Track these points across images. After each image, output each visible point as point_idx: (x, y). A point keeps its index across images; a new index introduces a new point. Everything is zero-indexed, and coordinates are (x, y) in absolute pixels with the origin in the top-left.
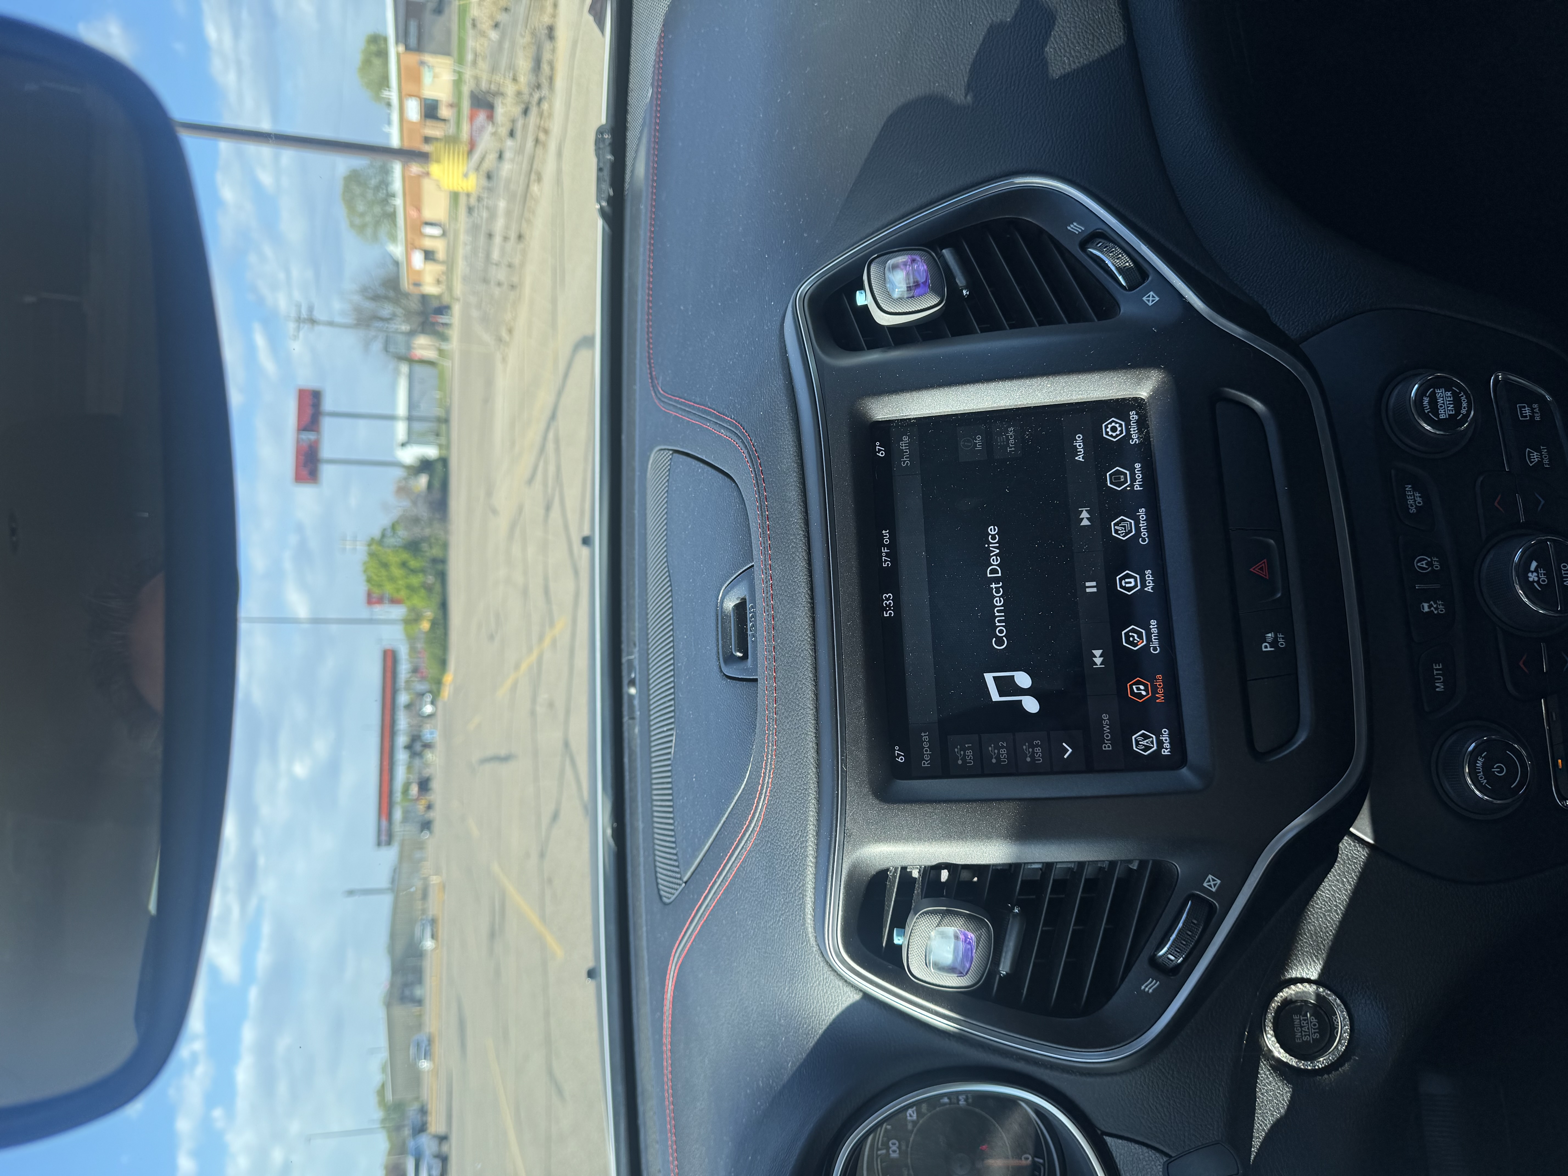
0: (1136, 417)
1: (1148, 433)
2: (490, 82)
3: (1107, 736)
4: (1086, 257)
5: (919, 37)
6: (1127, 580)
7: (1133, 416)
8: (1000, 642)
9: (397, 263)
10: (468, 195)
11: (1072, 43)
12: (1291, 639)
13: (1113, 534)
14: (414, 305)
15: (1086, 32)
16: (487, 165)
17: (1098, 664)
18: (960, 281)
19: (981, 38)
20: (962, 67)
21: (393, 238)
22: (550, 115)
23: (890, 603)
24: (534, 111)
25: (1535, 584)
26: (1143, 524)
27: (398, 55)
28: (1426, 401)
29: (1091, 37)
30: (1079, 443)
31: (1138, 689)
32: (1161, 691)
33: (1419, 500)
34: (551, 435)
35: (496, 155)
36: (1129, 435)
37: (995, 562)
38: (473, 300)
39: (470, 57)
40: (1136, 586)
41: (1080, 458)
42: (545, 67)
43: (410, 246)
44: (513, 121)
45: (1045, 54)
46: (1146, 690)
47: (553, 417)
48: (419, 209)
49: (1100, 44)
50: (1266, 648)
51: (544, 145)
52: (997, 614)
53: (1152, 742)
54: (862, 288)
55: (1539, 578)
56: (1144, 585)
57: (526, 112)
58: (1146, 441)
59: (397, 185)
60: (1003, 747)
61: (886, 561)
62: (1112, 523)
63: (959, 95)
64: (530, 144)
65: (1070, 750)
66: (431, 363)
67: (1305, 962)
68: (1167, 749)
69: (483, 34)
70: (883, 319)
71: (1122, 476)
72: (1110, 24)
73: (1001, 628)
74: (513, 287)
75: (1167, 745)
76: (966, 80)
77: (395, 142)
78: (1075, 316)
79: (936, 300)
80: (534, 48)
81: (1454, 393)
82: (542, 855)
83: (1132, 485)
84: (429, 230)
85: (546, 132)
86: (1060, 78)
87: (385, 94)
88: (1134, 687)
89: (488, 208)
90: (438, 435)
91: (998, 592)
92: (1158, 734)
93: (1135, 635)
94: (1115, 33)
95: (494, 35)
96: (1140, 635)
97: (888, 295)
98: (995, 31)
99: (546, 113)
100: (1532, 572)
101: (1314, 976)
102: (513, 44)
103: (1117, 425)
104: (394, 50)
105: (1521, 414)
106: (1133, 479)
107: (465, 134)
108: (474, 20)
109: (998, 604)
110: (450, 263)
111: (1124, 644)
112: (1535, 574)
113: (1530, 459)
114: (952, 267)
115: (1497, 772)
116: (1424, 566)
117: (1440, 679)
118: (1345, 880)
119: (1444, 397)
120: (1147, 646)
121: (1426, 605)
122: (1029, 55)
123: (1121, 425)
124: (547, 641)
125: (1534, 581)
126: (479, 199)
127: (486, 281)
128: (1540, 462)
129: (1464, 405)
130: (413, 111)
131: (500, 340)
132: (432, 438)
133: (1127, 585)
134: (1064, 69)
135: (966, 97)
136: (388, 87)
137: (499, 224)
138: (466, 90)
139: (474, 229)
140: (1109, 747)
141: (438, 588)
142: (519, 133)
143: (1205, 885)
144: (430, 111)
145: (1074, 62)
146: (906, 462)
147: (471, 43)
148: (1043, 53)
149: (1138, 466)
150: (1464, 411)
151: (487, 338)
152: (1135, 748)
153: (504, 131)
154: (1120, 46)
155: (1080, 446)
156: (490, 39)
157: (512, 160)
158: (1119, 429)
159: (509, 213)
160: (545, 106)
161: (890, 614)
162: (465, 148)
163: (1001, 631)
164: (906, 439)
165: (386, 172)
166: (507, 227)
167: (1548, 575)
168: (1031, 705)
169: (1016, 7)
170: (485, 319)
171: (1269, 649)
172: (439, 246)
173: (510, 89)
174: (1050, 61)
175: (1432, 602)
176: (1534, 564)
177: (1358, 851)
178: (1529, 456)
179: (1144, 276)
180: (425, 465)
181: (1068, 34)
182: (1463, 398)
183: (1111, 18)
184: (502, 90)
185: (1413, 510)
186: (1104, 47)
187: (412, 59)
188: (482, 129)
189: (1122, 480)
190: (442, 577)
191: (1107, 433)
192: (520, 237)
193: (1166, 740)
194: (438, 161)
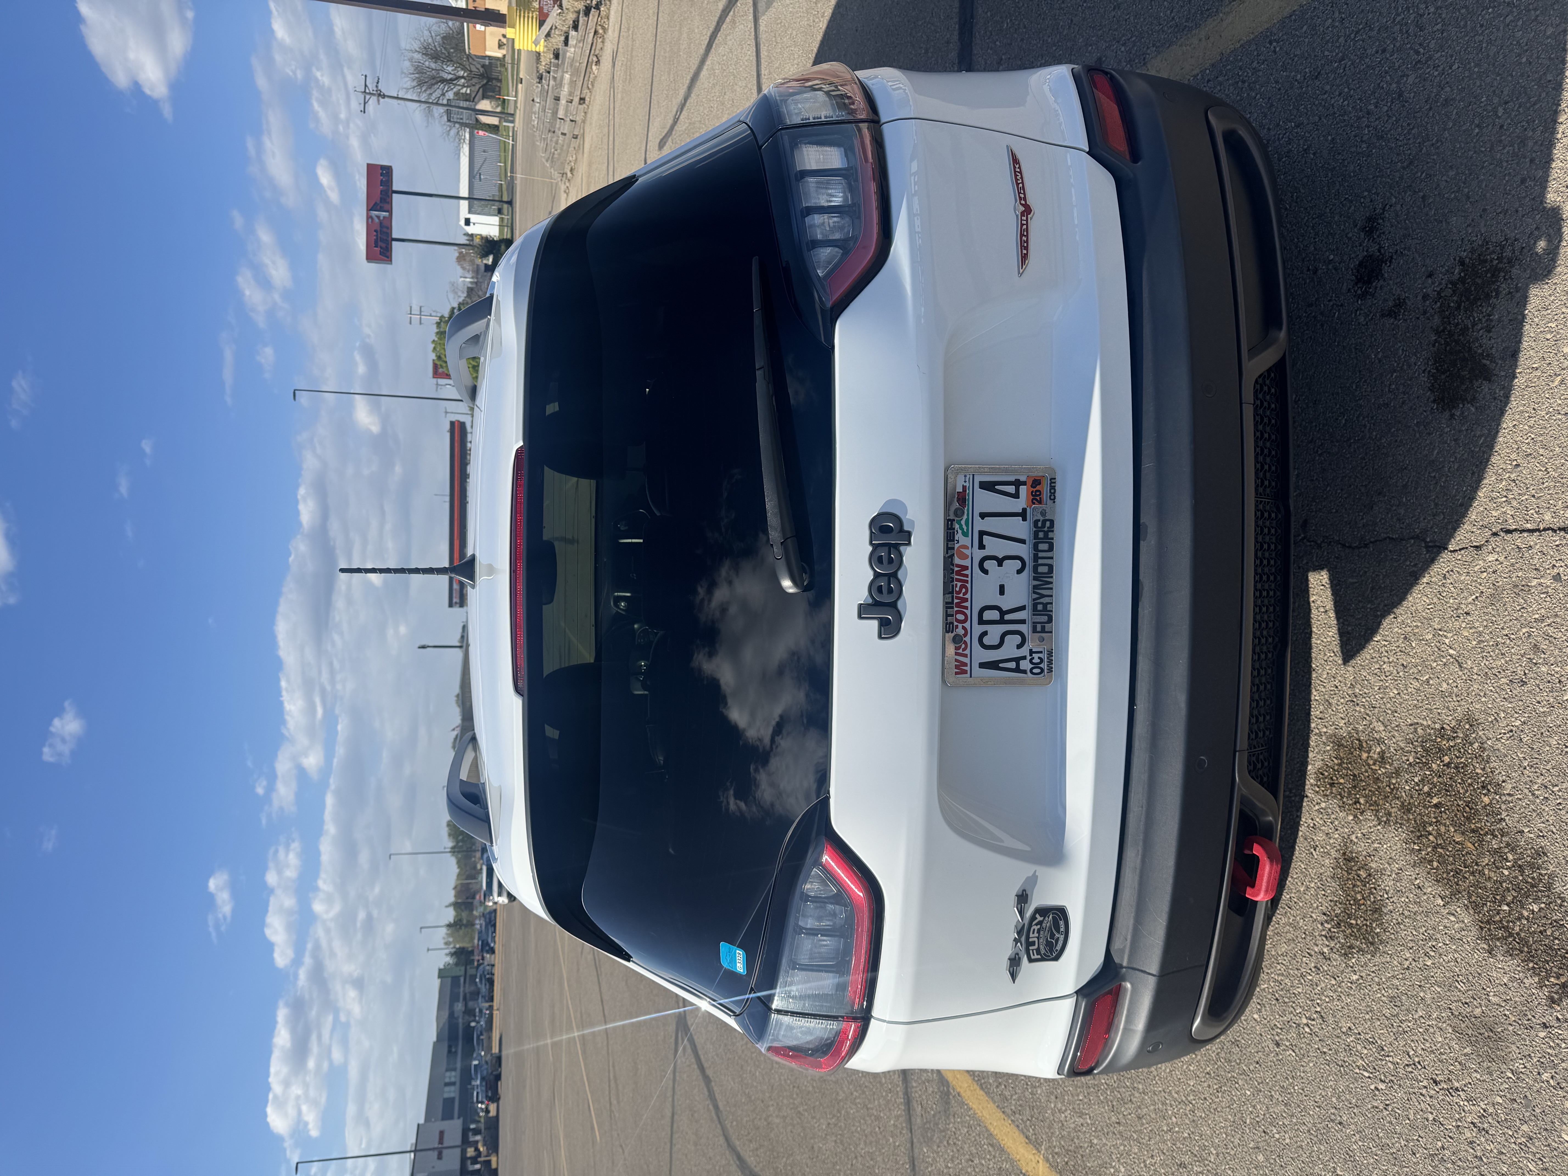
16: (554, 41)
22: (607, 16)
24: (594, 11)
35: (562, 37)
44: (577, 15)
51: (603, 37)
57: (587, 11)
64: (591, 35)
74: (575, 137)
99: (604, 15)
127: (553, 132)
132: (494, 209)
137: (564, 92)
142: (581, 28)
153: (569, 19)
160: (603, 9)
192: (582, 100)
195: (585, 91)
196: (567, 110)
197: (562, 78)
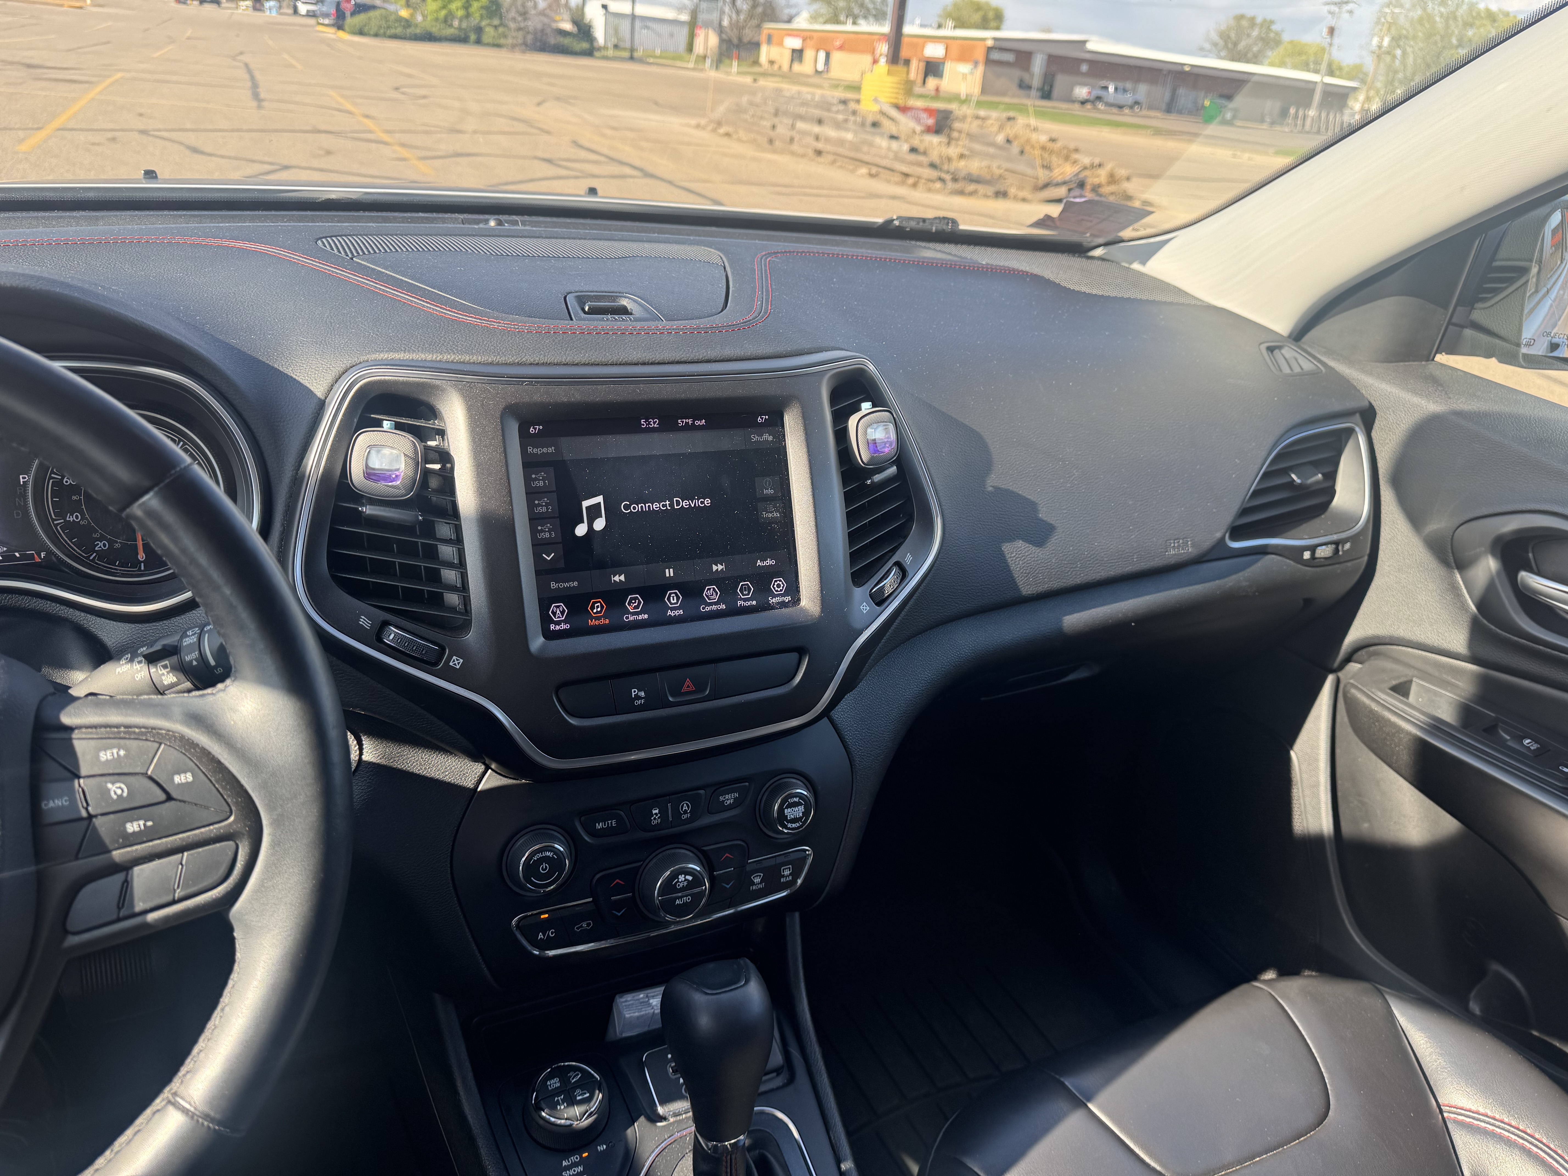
0: (787, 601)
1: (777, 609)
2: (960, 132)
3: (561, 585)
4: (890, 566)
5: (1031, 454)
6: (675, 597)
7: (787, 599)
8: (627, 507)
9: (789, 21)
10: (858, 101)
11: (1024, 559)
12: (641, 709)
13: (707, 587)
14: (748, 34)
15: (1031, 568)
16: (886, 123)
17: (615, 579)
18: (877, 478)
19: (1029, 497)
20: (1011, 484)
21: (814, 18)
22: (929, 190)
23: (651, 425)
24: (934, 174)
25: (677, 880)
26: (714, 607)
27: (984, 40)
28: (796, 800)
29: (1027, 571)
30: (769, 562)
31: (598, 607)
32: (597, 622)
33: (729, 802)
34: (628, 171)
35: (895, 133)
36: (775, 596)
37: (685, 504)
38: (758, 99)
39: (982, 113)
40: (671, 604)
41: (759, 563)
42: (972, 187)
43: (806, 35)
44: (925, 153)
45: (1018, 541)
46: (597, 612)
47: (647, 175)
48: (841, 48)
49: (1023, 578)
50: (634, 692)
51: (903, 183)
52: (647, 505)
53: (559, 617)
54: (874, 406)
55: (681, 882)
56: (672, 609)
57: (933, 166)
58: (771, 607)
59: (865, 26)
60: (548, 509)
61: (683, 422)
62: (715, 587)
63: (992, 481)
64: (904, 169)
65: (549, 559)
66: (690, 48)
67: (377, 750)
68: (555, 628)
69: (1001, 128)
70: (853, 421)
71: (747, 592)
72: (1035, 584)
73: (637, 508)
74: (771, 141)
75: (558, 628)
76: (1003, 486)
77: (907, 29)
78: (854, 557)
79: (865, 459)
80: (988, 177)
81: (801, 818)
82: (143, 132)
83: (741, 599)
84: (822, 55)
85: (915, 185)
86: (1002, 551)
87: (950, 23)
88: (599, 604)
89: (846, 121)
90: (616, 47)
91: (663, 506)
92: (565, 621)
93: (636, 604)
94: (1030, 588)
95: (1000, 138)
96: (635, 608)
97: (869, 425)
98: (1033, 506)
99: (931, 185)
100: (685, 877)
101: (365, 757)
102: (992, 157)
103: (781, 588)
104: (989, 35)
105: (785, 869)
106: (745, 600)
107: (913, 102)
108: (1014, 119)
109: (654, 506)
110: (790, 77)
111: (630, 597)
112: (683, 879)
113: (756, 876)
114: (885, 472)
115: (543, 867)
116: (684, 808)
117: (605, 825)
118: (447, 773)
119: (799, 811)
120: (628, 612)
121: (657, 811)
122: (1018, 530)
123: (781, 590)
124: (403, 152)
125: (678, 879)
126: (854, 113)
127: (776, 114)
128: (753, 884)
129: (794, 825)
130: (934, 51)
131: (719, 124)
132: (614, 40)
133: (671, 598)
134: (1008, 553)
135: (991, 486)
136: (955, 27)
137: (829, 132)
138: (953, 106)
139: (825, 105)
140: (553, 586)
141: (449, 32)
142: (913, 157)
143: (455, 658)
144: (932, 68)
145: (1012, 561)
146: (755, 438)
147: (994, 114)
148: (1019, 539)
149: (754, 603)
150: (789, 825)
151: (721, 109)
152: (553, 605)
153: (916, 142)
154: (1021, 592)
155: (767, 563)
156: (997, 134)
157: (889, 149)
158: (779, 590)
159: (841, 142)
160: (938, 185)
161: (644, 425)
162: (901, 102)
163: (634, 508)
164: (771, 438)
165: (879, 16)
166: (828, 140)
167: (683, 889)
168: (581, 530)
169: (1049, 520)
170: (739, 110)
171: (633, 694)
172: (806, 67)
173: (953, 151)
174: (1014, 543)
175: (659, 815)
176: (690, 878)
177: (471, 780)
178: (758, 876)
179: (879, 604)
180: (584, 31)
181: (1030, 556)
182: (798, 824)
183: (1039, 585)
184: (953, 142)
185: (721, 798)
186: (1021, 581)
187: (980, 55)
188: (918, 120)
189: (744, 593)
190: (461, 39)
191: (776, 581)
192: (819, 153)
193: (561, 627)
194: (889, 73)
195: (831, 158)
196: (804, 133)
197: (847, 130)
